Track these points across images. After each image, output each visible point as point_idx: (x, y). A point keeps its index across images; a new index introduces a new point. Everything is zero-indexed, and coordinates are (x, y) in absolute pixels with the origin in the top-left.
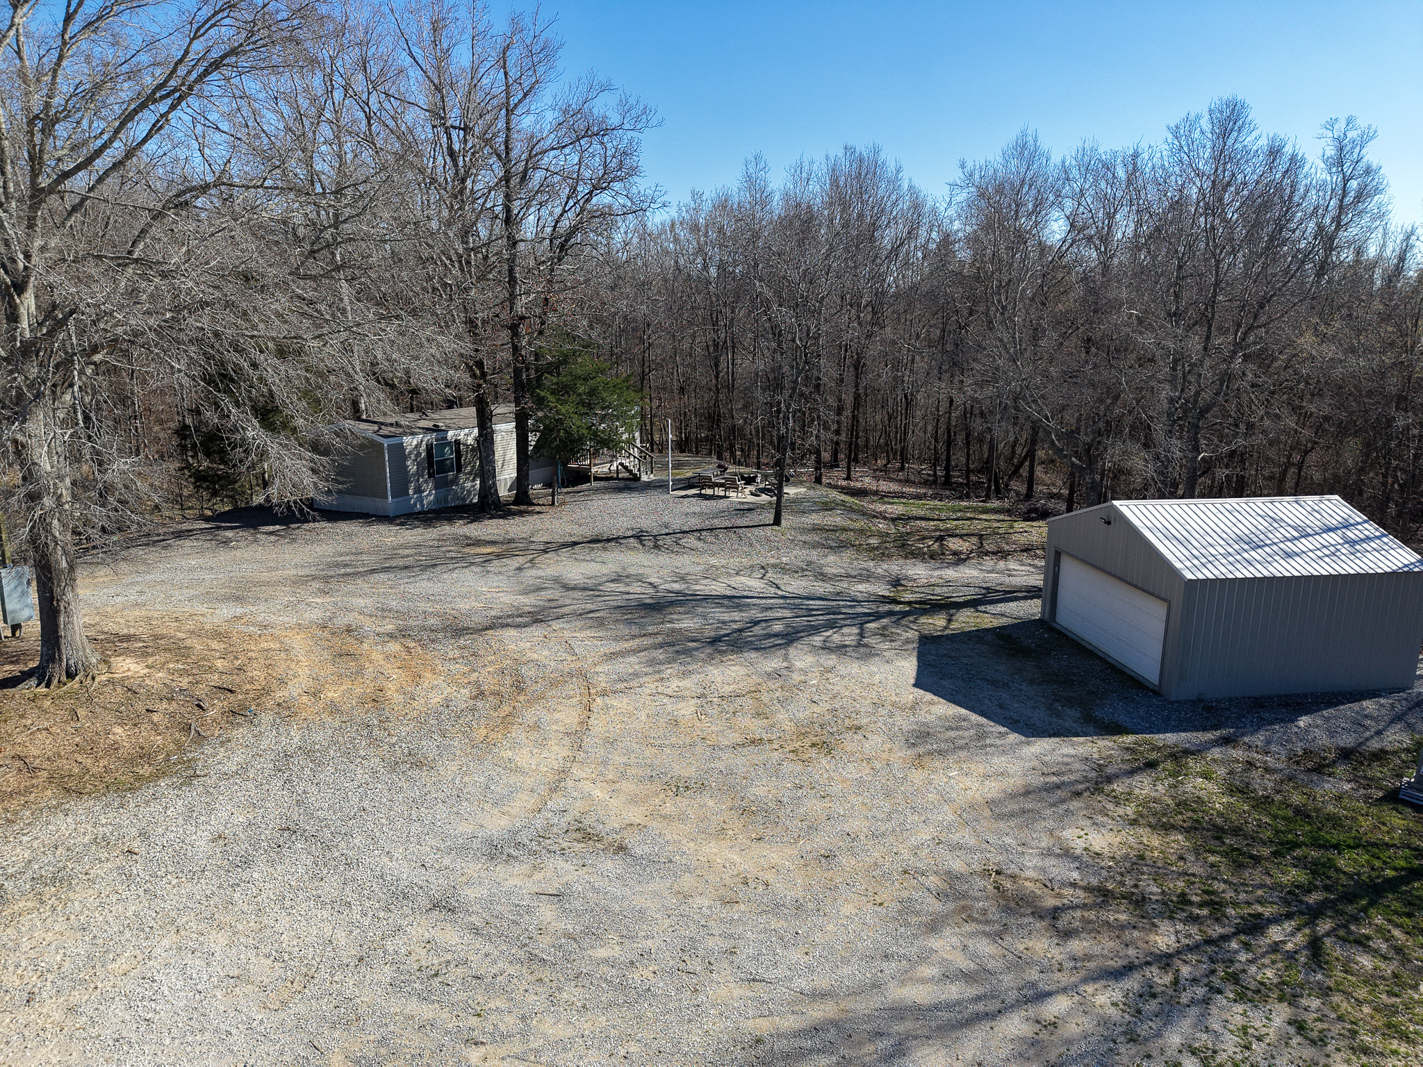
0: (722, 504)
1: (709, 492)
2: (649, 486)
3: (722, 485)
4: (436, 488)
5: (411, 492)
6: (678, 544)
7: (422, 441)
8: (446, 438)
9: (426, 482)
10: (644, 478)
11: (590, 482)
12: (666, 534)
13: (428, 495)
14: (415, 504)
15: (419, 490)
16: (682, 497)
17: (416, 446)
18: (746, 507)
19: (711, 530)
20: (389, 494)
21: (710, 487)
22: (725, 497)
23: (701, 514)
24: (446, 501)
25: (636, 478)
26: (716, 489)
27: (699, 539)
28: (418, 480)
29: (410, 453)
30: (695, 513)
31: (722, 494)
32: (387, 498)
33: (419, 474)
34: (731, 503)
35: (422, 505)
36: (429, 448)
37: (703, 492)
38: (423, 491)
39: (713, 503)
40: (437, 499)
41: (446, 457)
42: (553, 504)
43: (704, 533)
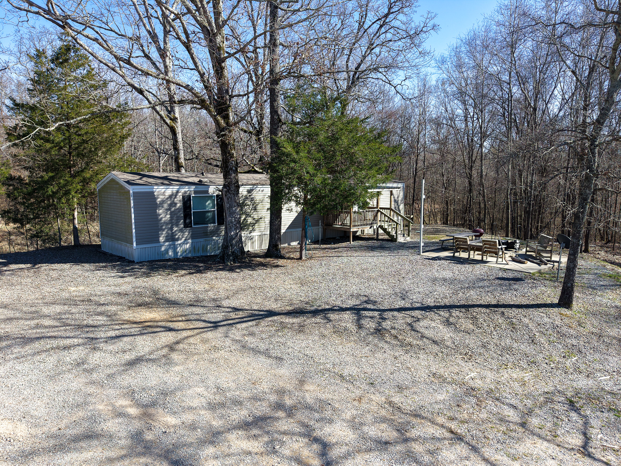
0: (478, 269)
1: (464, 255)
2: (404, 246)
3: (478, 249)
4: (193, 237)
5: (162, 239)
6: (413, 329)
7: (178, 192)
8: (207, 192)
9: (181, 231)
10: (401, 239)
11: (349, 241)
12: (400, 310)
13: (183, 243)
14: (167, 251)
15: (172, 238)
16: (434, 259)
17: (170, 197)
18: (510, 275)
19: (467, 307)
20: (134, 239)
21: (465, 250)
22: (482, 261)
23: (451, 282)
24: (205, 249)
25: (393, 239)
26: (472, 252)
27: (448, 323)
28: (171, 229)
29: (163, 202)
30: (445, 280)
31: (479, 258)
32: (132, 244)
33: (172, 222)
34: (491, 269)
35: (175, 253)
36: (186, 200)
37: (457, 254)
38: (178, 239)
39: (468, 268)
40: (193, 246)
41: (207, 209)
42: (301, 258)
43: (456, 313)
